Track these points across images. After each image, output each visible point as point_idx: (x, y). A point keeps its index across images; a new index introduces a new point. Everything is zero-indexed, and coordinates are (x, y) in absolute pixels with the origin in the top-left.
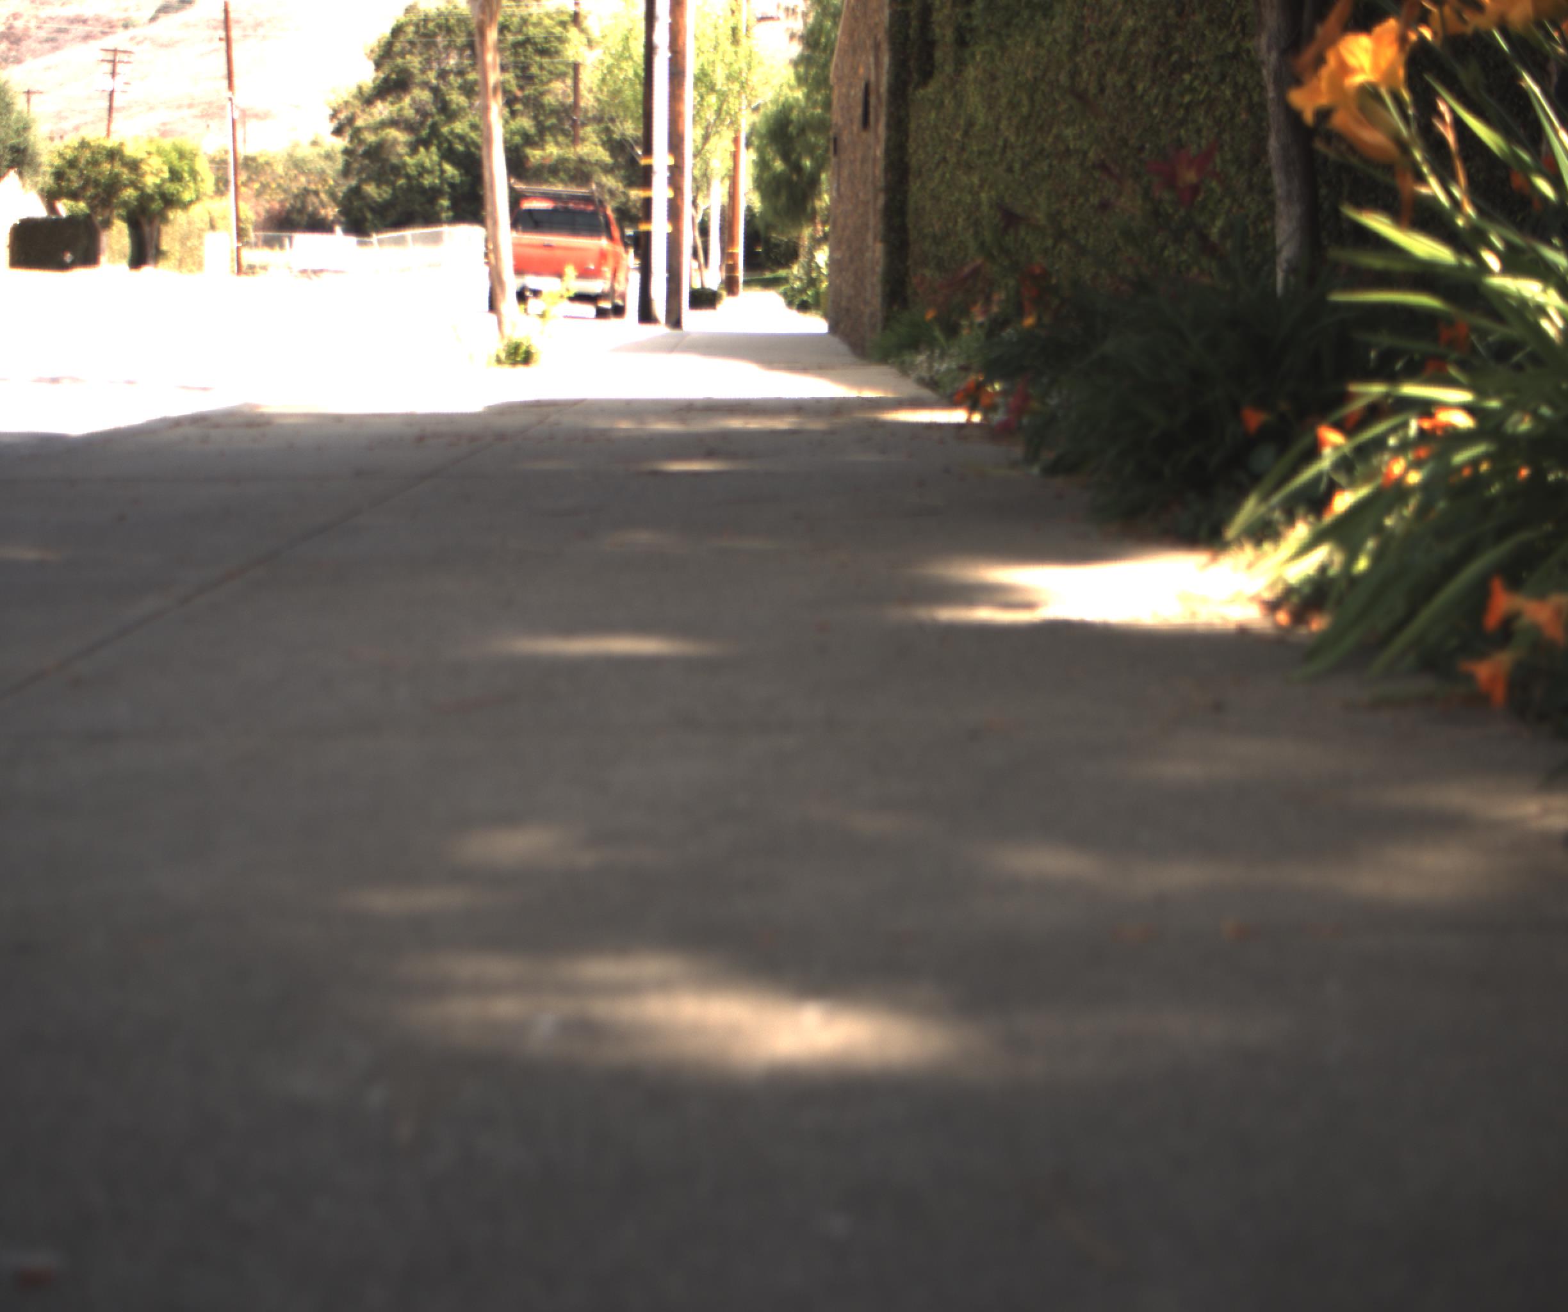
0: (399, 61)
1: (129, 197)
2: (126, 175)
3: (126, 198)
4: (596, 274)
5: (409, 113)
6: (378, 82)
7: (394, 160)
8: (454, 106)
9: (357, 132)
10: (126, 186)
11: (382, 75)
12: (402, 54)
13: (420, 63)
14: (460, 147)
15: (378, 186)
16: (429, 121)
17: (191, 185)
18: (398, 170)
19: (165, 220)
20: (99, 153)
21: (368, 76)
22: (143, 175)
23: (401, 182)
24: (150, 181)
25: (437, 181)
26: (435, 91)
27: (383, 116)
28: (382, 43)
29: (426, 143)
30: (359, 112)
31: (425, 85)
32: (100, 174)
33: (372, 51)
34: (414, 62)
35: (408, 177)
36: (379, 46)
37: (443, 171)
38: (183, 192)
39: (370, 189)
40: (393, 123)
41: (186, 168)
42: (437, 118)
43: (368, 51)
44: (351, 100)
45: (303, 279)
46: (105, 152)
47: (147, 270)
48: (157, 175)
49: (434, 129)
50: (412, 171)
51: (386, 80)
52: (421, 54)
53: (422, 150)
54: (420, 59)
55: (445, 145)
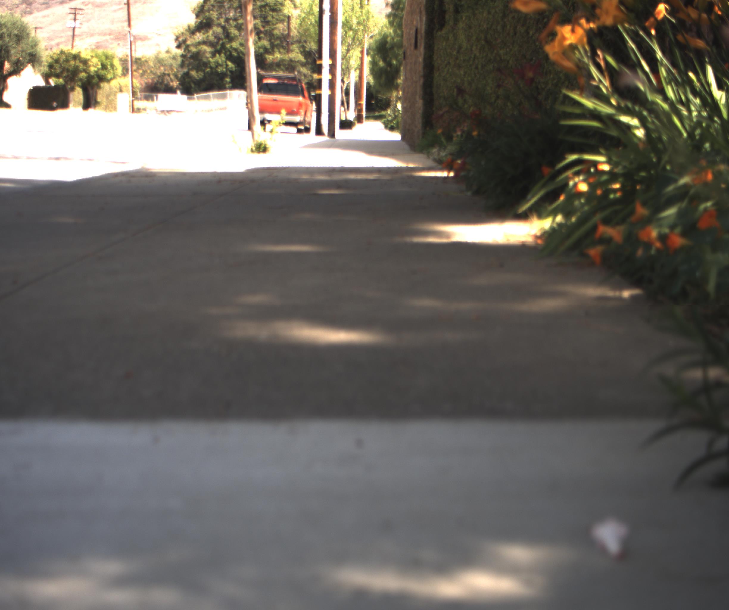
0: (207, 14)
1: (83, 76)
2: (81, 66)
3: (82, 77)
4: (297, 113)
5: (212, 38)
6: (197, 24)
7: (205, 60)
8: (232, 35)
9: (188, 47)
10: (81, 72)
11: (199, 21)
12: (209, 11)
13: (217, 15)
14: (235, 54)
15: (197, 72)
16: (221, 42)
17: (111, 71)
18: (206, 64)
19: (99, 87)
20: (69, 56)
21: (192, 20)
22: (90, 66)
23: (208, 70)
24: (93, 69)
25: (224, 70)
26: (224, 28)
27: (200, 40)
28: (199, 6)
29: (219, 52)
30: (188, 38)
31: (219, 25)
32: (69, 66)
33: (195, 9)
34: (214, 15)
35: (211, 68)
36: (198, 7)
37: (227, 65)
38: (108, 74)
39: (193, 73)
40: (204, 43)
41: (109, 64)
42: (224, 40)
43: (193, 9)
44: (185, 32)
45: (162, 115)
46: (72, 56)
47: (91, 110)
48: (95, 67)
49: (223, 45)
50: (213, 65)
51: (201, 23)
52: (217, 11)
53: (217, 55)
54: (217, 13)
55: (228, 53)
